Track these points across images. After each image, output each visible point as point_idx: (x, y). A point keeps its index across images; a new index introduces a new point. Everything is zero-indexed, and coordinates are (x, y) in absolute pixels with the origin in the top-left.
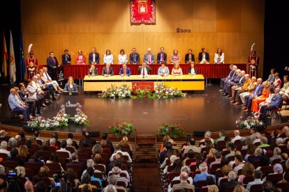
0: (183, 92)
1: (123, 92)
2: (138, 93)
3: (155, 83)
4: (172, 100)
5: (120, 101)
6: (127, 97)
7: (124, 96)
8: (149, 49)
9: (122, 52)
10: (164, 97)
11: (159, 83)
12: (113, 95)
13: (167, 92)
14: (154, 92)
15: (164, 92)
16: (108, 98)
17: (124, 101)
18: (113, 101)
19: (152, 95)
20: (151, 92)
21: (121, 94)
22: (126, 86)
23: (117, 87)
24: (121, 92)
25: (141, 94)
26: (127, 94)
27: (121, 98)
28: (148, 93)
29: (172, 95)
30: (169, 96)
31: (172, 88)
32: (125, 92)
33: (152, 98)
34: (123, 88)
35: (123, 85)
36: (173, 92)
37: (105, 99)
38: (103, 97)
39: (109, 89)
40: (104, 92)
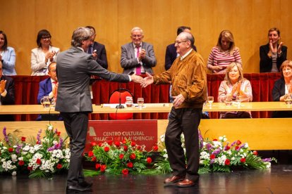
0: (264, 154)
1: (47, 157)
3: (161, 124)
4: (222, 181)
5: (33, 189)
7: (47, 165)
8: (137, 30)
12: (7, 165)
13: (205, 155)
14: (156, 157)
17: (47, 186)
18: (8, 185)
19: (150, 166)
20: (148, 156)
21: (39, 162)
22: (56, 136)
23: (23, 139)
24: (38, 156)
25: (110, 161)
26: (61, 161)
27: (39, 174)
28: (137, 157)
29: (224, 164)
30: (212, 166)
31: (223, 141)
32: (53, 156)
33: (152, 172)
34: (48, 140)
35: (47, 131)
36: (227, 155)
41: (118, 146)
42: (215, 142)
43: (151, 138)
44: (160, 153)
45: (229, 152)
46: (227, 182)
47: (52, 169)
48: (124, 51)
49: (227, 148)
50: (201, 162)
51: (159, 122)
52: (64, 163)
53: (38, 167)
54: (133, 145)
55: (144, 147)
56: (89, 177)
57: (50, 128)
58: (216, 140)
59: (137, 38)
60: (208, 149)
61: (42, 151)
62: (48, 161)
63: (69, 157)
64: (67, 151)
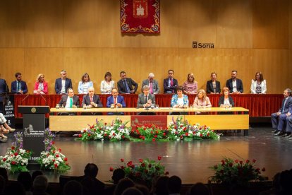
0: (218, 132)
1: (118, 132)
2: (141, 132)
3: (169, 117)
4: (198, 145)
5: (111, 146)
6: (124, 140)
7: (118, 136)
9: (108, 77)
10: (186, 139)
11: (175, 117)
12: (99, 136)
13: (190, 132)
14: (167, 133)
15: (186, 131)
16: (91, 140)
17: (119, 146)
18: (100, 146)
19: (164, 137)
20: (164, 132)
21: (114, 134)
22: (120, 123)
23: (106, 124)
24: (113, 132)
25: (146, 135)
26: (124, 134)
27: (114, 140)
28: (158, 132)
29: (199, 136)
30: (193, 137)
31: (198, 125)
32: (120, 132)
33: (165, 140)
34: (117, 124)
35: (116, 120)
36: (200, 132)
37: (87, 143)
38: (83, 139)
39: (93, 127)
40: (85, 131)
41: (150, 127)
43: (164, 124)
44: (169, 131)
46: (201, 144)
47: (120, 138)
49: (201, 129)
50: (189, 135)
53: (114, 137)
54: (156, 127)
55: (161, 128)
56: (137, 142)
57: (118, 119)
58: (195, 125)
60: (192, 129)
61: (115, 129)
62: (118, 134)
63: (127, 132)
64: (126, 129)
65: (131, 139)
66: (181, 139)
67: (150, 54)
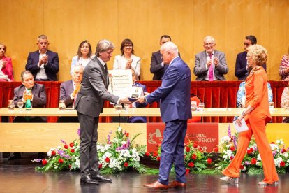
1: (115, 156)
3: (223, 127)
6: (128, 171)
7: (115, 164)
8: (209, 39)
10: (252, 172)
14: (215, 158)
16: (64, 170)
20: (209, 157)
21: (108, 160)
22: (125, 137)
24: (108, 155)
26: (128, 160)
27: (108, 171)
28: (198, 157)
29: (279, 166)
31: (280, 144)
32: (121, 155)
33: (211, 172)
34: (117, 141)
35: (117, 132)
36: (283, 157)
37: (56, 176)
38: (48, 168)
39: (72, 145)
40: (54, 154)
42: (272, 145)
43: (213, 140)
44: (221, 154)
45: (286, 155)
47: (119, 167)
48: (197, 59)
49: (284, 151)
50: (258, 163)
51: (221, 125)
52: (131, 162)
53: (107, 165)
54: (195, 147)
55: (205, 149)
56: (153, 175)
57: (120, 130)
58: (273, 143)
59: (209, 46)
61: (111, 150)
62: (116, 160)
63: (135, 156)
64: (134, 151)
65: (141, 169)
66: (242, 172)
67: (212, 3)
